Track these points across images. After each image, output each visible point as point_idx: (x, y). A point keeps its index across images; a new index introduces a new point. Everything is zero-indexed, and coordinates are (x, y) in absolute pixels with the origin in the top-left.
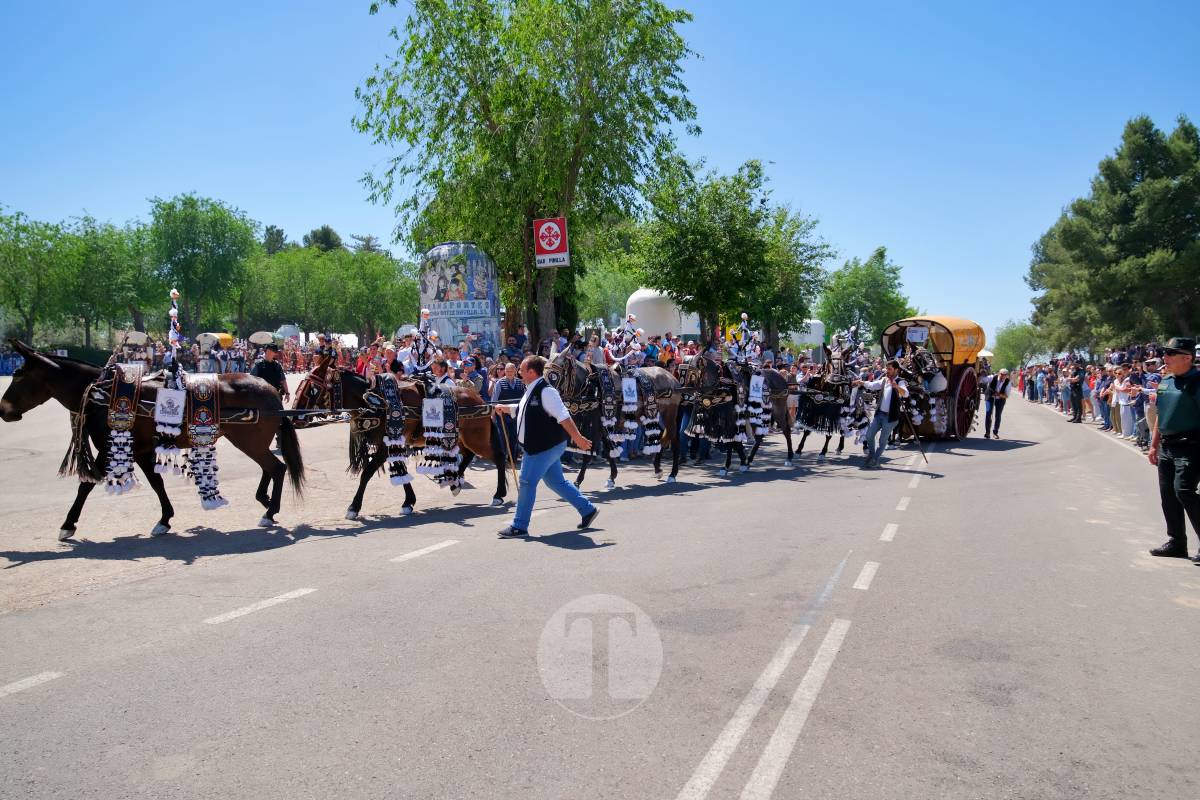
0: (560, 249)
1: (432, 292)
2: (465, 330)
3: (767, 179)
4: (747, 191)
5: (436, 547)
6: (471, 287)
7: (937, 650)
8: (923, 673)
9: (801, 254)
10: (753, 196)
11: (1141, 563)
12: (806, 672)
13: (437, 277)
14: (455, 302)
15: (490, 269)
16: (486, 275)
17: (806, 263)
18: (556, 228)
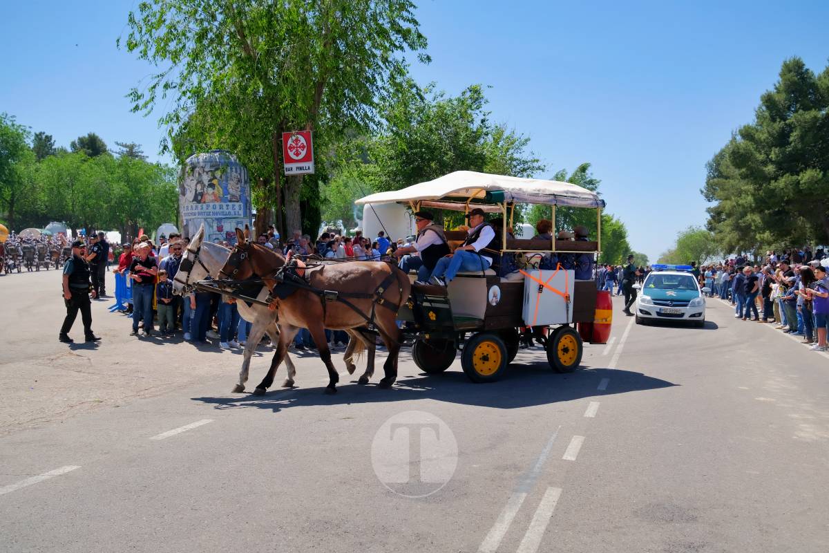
0: (306, 159)
1: (190, 195)
2: (220, 229)
3: (487, 102)
4: (469, 111)
5: (192, 426)
6: (226, 192)
7: (635, 514)
8: (624, 534)
9: (515, 167)
10: (474, 116)
11: (802, 434)
12: (524, 535)
13: (195, 182)
14: (211, 204)
15: (243, 174)
16: (239, 181)
18: (302, 140)
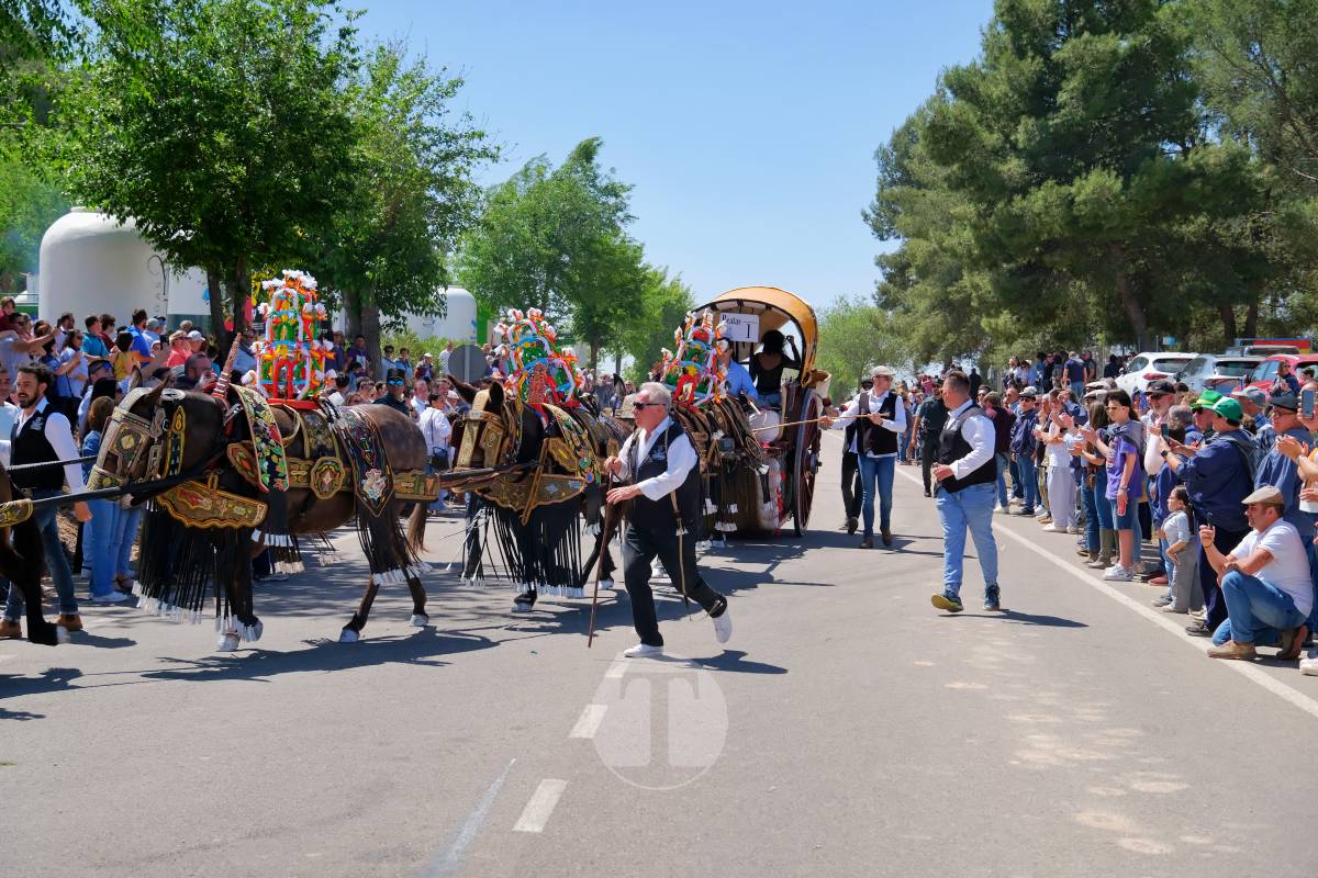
17: (437, 169)
